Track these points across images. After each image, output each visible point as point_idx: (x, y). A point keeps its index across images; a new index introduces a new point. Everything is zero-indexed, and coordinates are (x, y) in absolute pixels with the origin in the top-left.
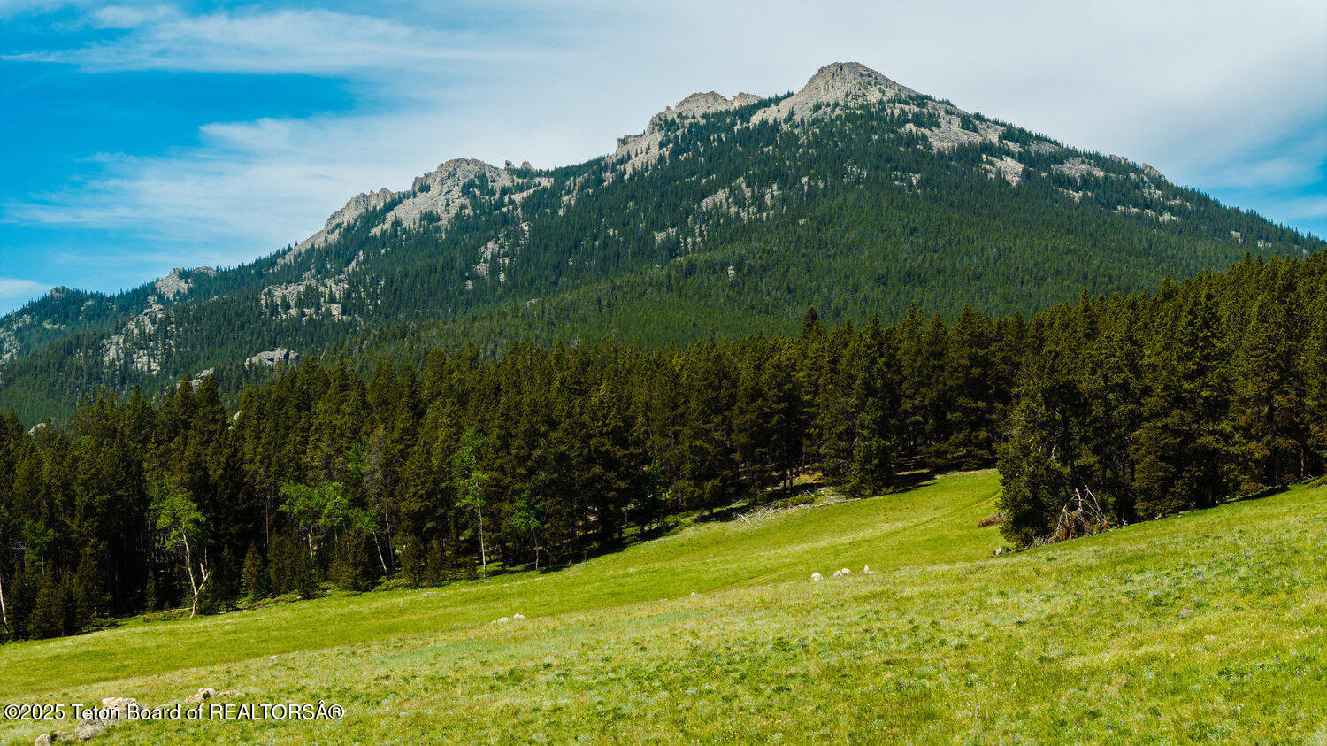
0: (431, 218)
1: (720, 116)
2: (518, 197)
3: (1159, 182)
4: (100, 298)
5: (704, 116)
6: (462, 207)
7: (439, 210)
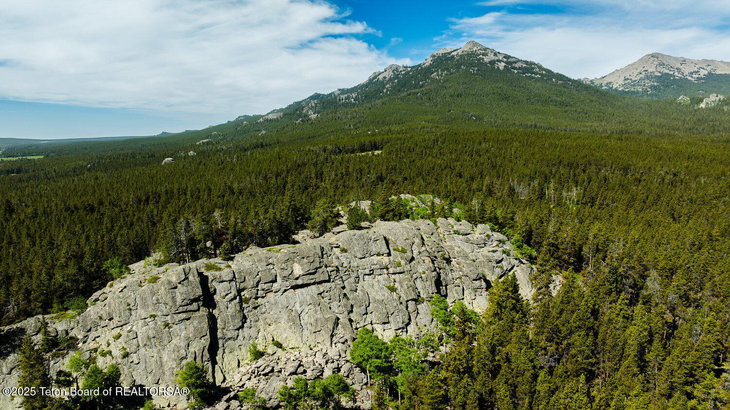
0: (385, 78)
1: (446, 53)
2: (403, 73)
3: (540, 67)
4: (324, 95)
5: (442, 54)
6: (392, 75)
7: (387, 76)
